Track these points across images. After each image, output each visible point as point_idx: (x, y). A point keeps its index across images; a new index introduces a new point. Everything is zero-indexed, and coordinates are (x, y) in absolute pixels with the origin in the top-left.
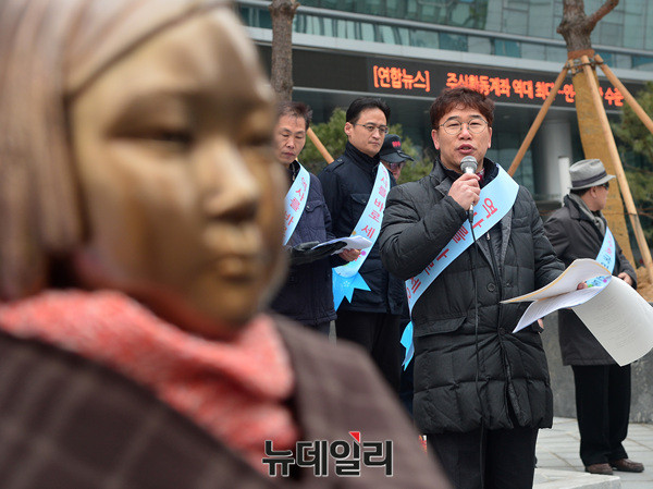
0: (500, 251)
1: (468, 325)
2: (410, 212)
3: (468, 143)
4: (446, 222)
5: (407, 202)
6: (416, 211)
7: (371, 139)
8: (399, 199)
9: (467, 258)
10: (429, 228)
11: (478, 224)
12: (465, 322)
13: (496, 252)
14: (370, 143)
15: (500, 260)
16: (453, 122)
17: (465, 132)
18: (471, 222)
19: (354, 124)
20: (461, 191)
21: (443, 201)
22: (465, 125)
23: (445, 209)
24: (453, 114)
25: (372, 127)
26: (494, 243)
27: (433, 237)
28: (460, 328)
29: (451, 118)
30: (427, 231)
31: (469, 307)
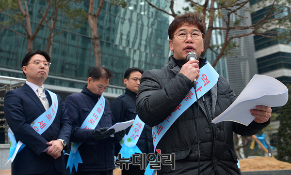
0: (211, 108)
1: (193, 155)
2: (155, 84)
3: (191, 45)
4: (179, 89)
5: (153, 78)
6: (159, 83)
7: (136, 85)
8: (149, 77)
9: (192, 111)
10: (168, 92)
11: (199, 89)
12: (191, 152)
13: (209, 109)
14: (136, 86)
15: (212, 114)
16: (182, 32)
17: (189, 38)
18: (195, 88)
19: (128, 79)
20: (188, 70)
21: (177, 77)
22: (189, 35)
23: (178, 81)
24: (182, 28)
25: (136, 79)
26: (208, 103)
27: (171, 98)
28: (188, 157)
29: (181, 30)
30: (167, 94)
31: (193, 143)
